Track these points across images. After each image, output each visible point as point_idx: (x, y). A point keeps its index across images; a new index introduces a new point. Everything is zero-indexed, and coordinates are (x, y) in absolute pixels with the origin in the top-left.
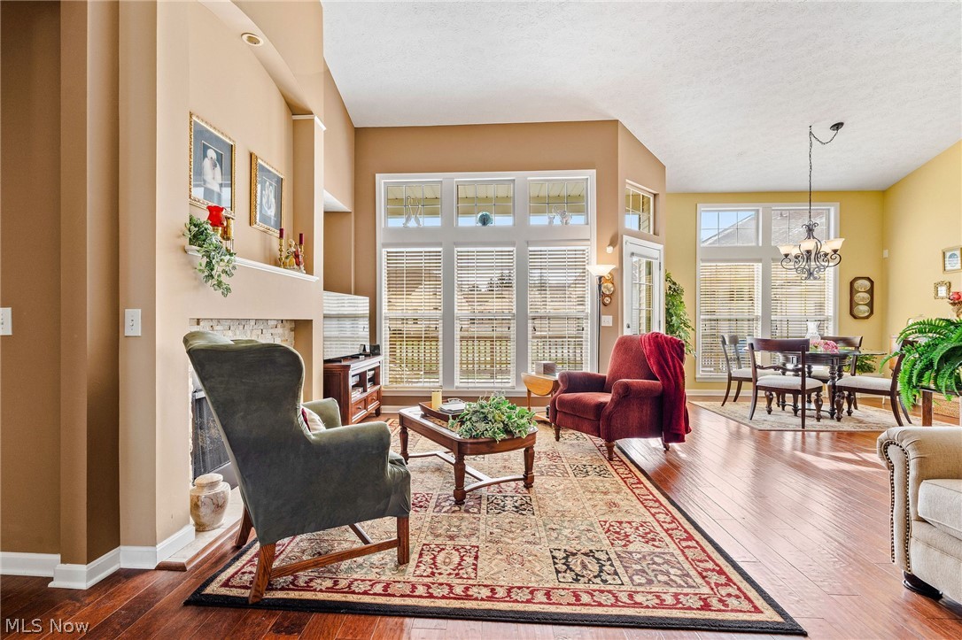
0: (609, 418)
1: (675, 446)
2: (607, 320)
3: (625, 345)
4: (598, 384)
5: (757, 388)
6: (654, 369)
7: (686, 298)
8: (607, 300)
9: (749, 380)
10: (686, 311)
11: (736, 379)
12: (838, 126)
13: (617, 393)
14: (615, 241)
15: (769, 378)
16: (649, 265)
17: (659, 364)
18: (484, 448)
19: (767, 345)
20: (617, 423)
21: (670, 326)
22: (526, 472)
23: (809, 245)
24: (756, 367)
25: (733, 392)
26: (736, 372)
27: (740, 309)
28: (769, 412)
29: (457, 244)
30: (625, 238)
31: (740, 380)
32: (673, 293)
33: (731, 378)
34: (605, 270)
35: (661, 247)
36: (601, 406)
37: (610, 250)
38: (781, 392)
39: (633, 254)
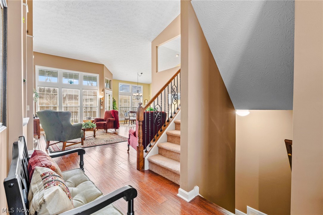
0: (106, 125)
1: (117, 130)
2: (102, 108)
3: (107, 113)
4: (102, 120)
5: (130, 120)
6: (113, 117)
7: (116, 103)
8: (102, 103)
9: (128, 119)
10: (117, 106)
11: (126, 119)
12: (142, 73)
13: (108, 121)
14: (103, 90)
15: (132, 118)
16: (109, 95)
17: (114, 115)
18: (89, 130)
19: (131, 112)
20: (108, 126)
21: (113, 108)
22: (94, 135)
23: (138, 94)
24: (130, 116)
25: (126, 122)
26: (126, 118)
27: (127, 105)
28: (132, 125)
29: (63, 88)
30: (105, 90)
31: (127, 119)
32: (114, 102)
33: (125, 119)
34: (102, 97)
35: (112, 92)
36: (105, 123)
37: (102, 92)
38: (134, 120)
39: (107, 93)
